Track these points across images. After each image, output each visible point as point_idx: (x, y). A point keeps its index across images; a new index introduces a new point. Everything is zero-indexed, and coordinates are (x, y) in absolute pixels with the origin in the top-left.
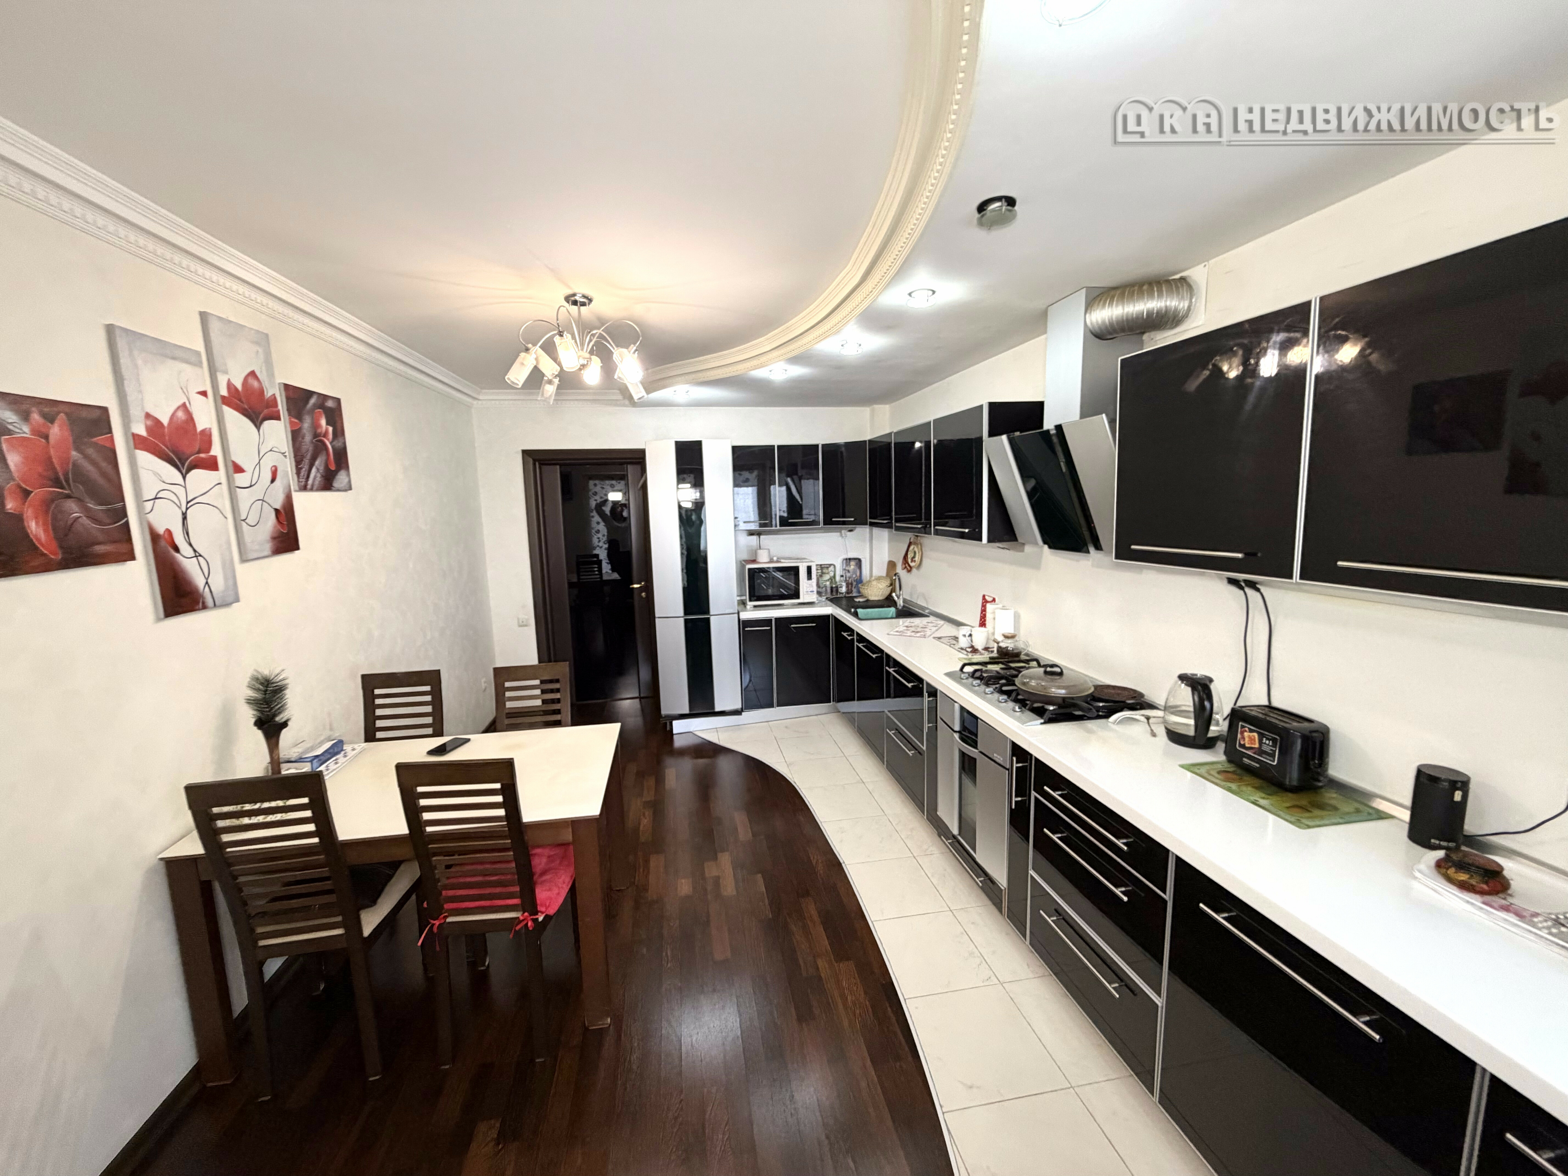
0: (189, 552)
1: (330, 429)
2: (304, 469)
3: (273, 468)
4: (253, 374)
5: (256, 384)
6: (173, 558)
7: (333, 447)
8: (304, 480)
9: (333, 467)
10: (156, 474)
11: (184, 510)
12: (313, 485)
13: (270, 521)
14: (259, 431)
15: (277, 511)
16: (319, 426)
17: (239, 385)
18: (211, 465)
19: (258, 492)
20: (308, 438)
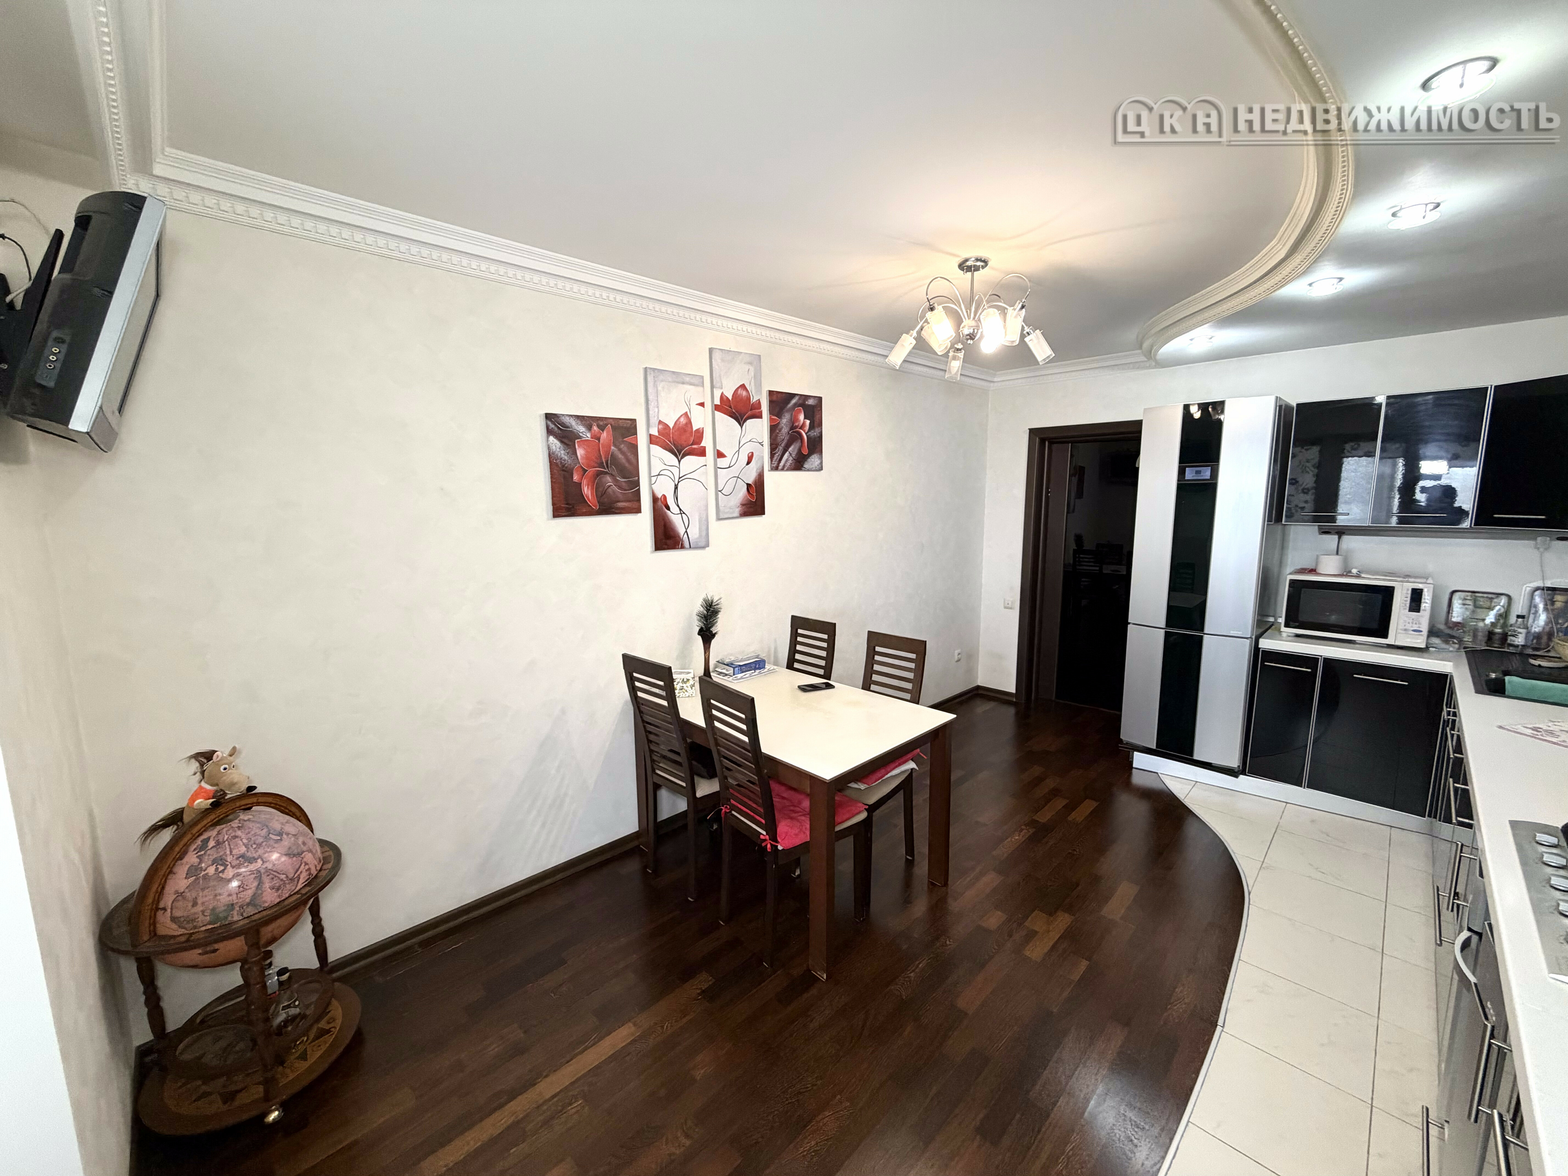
0: (677, 511)
1: (808, 422)
2: (777, 454)
3: (750, 454)
4: (743, 386)
5: (744, 393)
6: (665, 513)
7: (807, 436)
8: (776, 463)
9: (805, 451)
10: (661, 459)
11: (676, 483)
12: (784, 466)
13: (741, 493)
14: (742, 428)
15: (748, 485)
16: (797, 420)
17: (730, 396)
18: (702, 453)
19: (734, 471)
20: (785, 430)
